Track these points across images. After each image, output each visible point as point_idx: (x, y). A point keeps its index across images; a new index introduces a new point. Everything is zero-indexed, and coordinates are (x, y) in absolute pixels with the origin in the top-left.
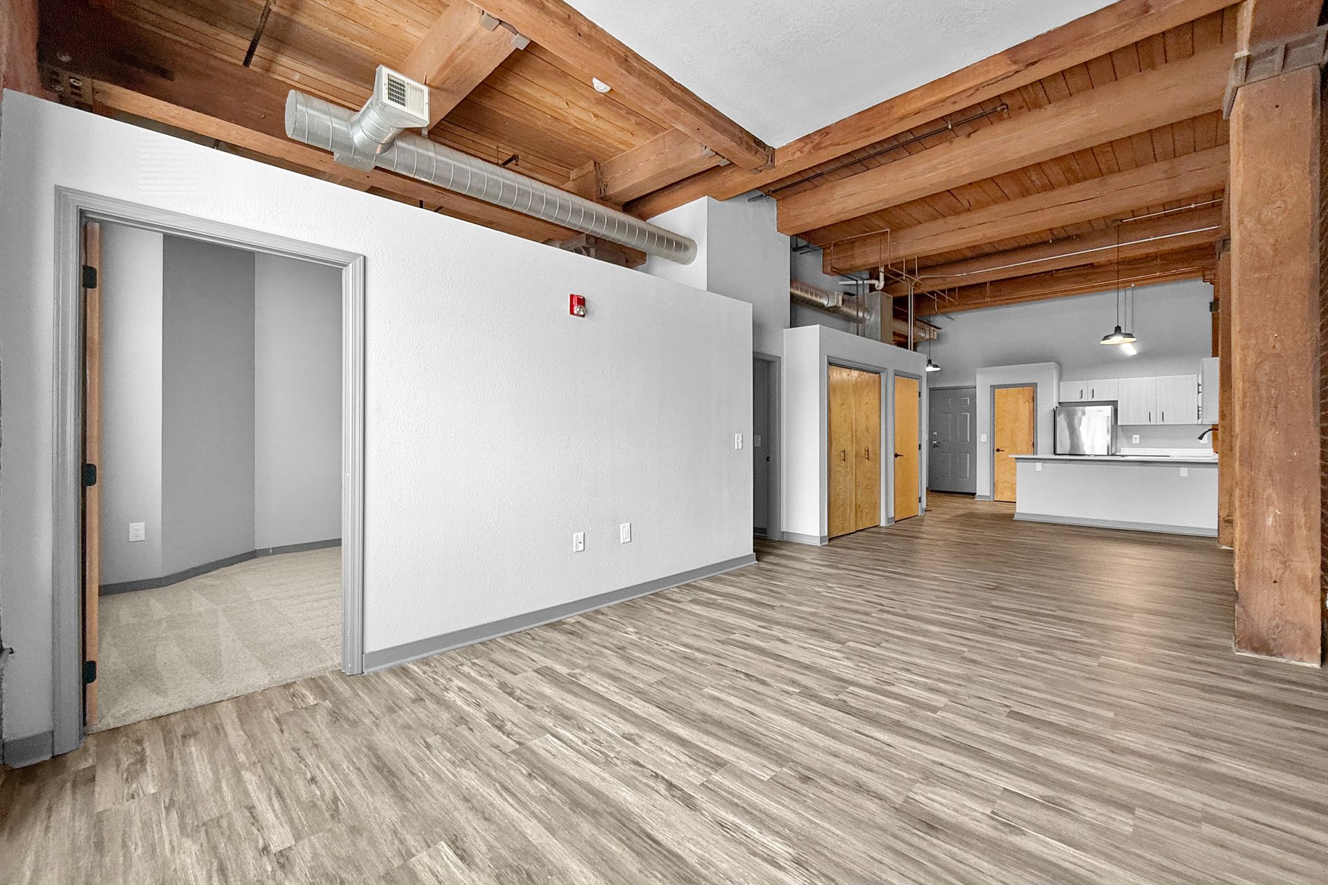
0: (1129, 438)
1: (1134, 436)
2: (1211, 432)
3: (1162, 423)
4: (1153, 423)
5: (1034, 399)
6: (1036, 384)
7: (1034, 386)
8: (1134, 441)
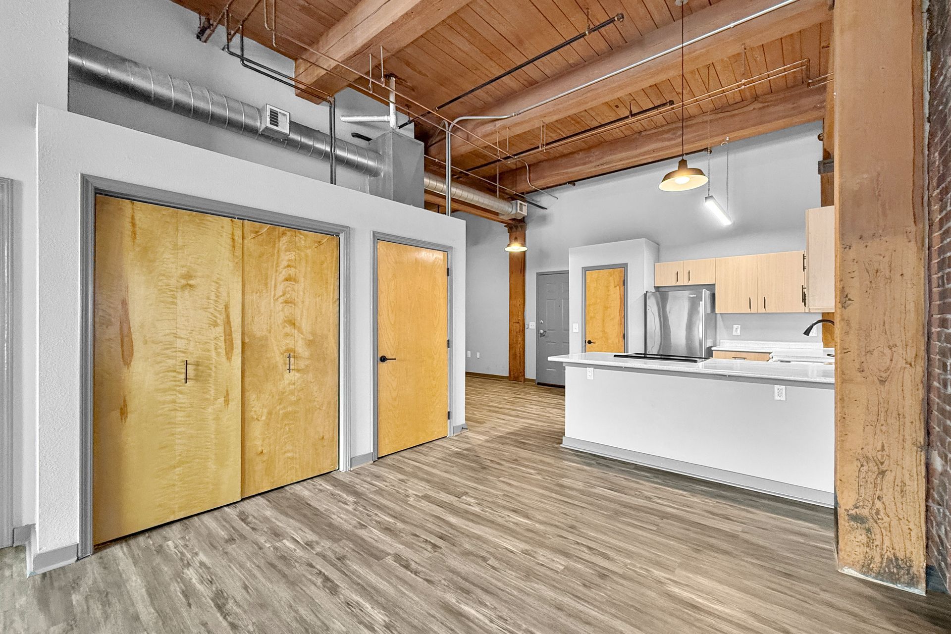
0: (729, 328)
1: (735, 326)
2: (821, 324)
3: (763, 311)
4: (753, 310)
5: (624, 283)
6: (626, 264)
7: (624, 266)
8: (734, 333)
